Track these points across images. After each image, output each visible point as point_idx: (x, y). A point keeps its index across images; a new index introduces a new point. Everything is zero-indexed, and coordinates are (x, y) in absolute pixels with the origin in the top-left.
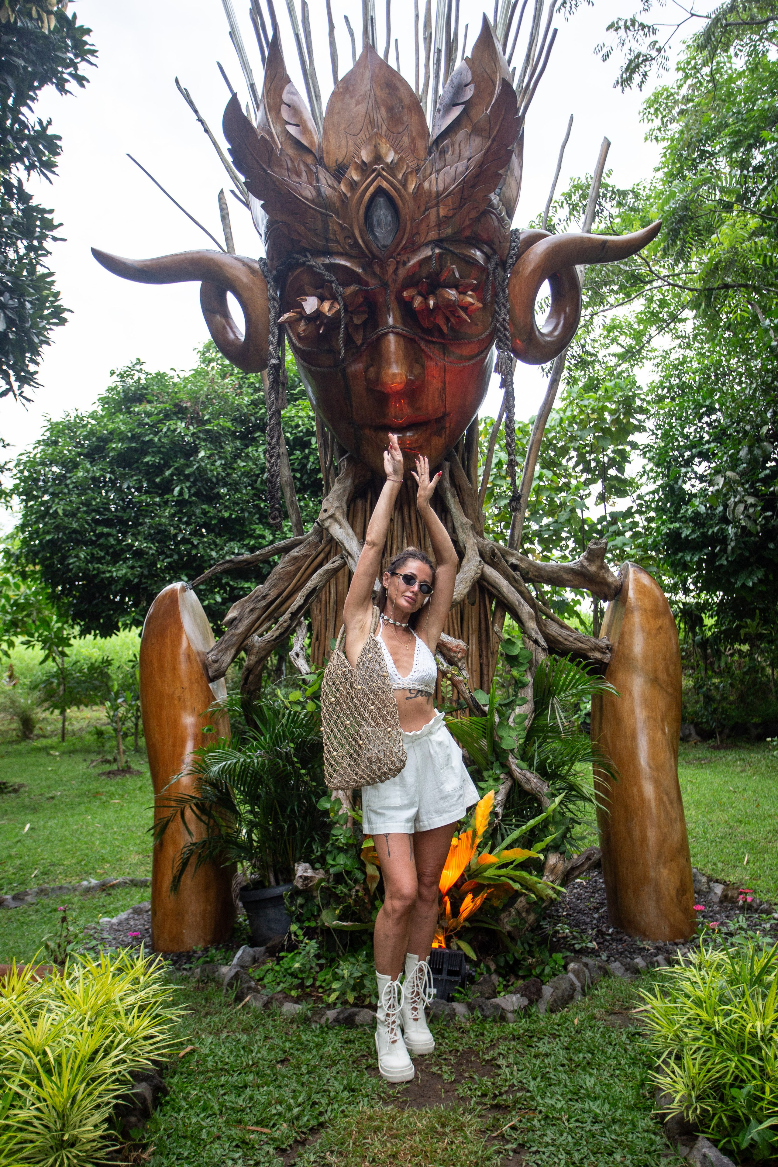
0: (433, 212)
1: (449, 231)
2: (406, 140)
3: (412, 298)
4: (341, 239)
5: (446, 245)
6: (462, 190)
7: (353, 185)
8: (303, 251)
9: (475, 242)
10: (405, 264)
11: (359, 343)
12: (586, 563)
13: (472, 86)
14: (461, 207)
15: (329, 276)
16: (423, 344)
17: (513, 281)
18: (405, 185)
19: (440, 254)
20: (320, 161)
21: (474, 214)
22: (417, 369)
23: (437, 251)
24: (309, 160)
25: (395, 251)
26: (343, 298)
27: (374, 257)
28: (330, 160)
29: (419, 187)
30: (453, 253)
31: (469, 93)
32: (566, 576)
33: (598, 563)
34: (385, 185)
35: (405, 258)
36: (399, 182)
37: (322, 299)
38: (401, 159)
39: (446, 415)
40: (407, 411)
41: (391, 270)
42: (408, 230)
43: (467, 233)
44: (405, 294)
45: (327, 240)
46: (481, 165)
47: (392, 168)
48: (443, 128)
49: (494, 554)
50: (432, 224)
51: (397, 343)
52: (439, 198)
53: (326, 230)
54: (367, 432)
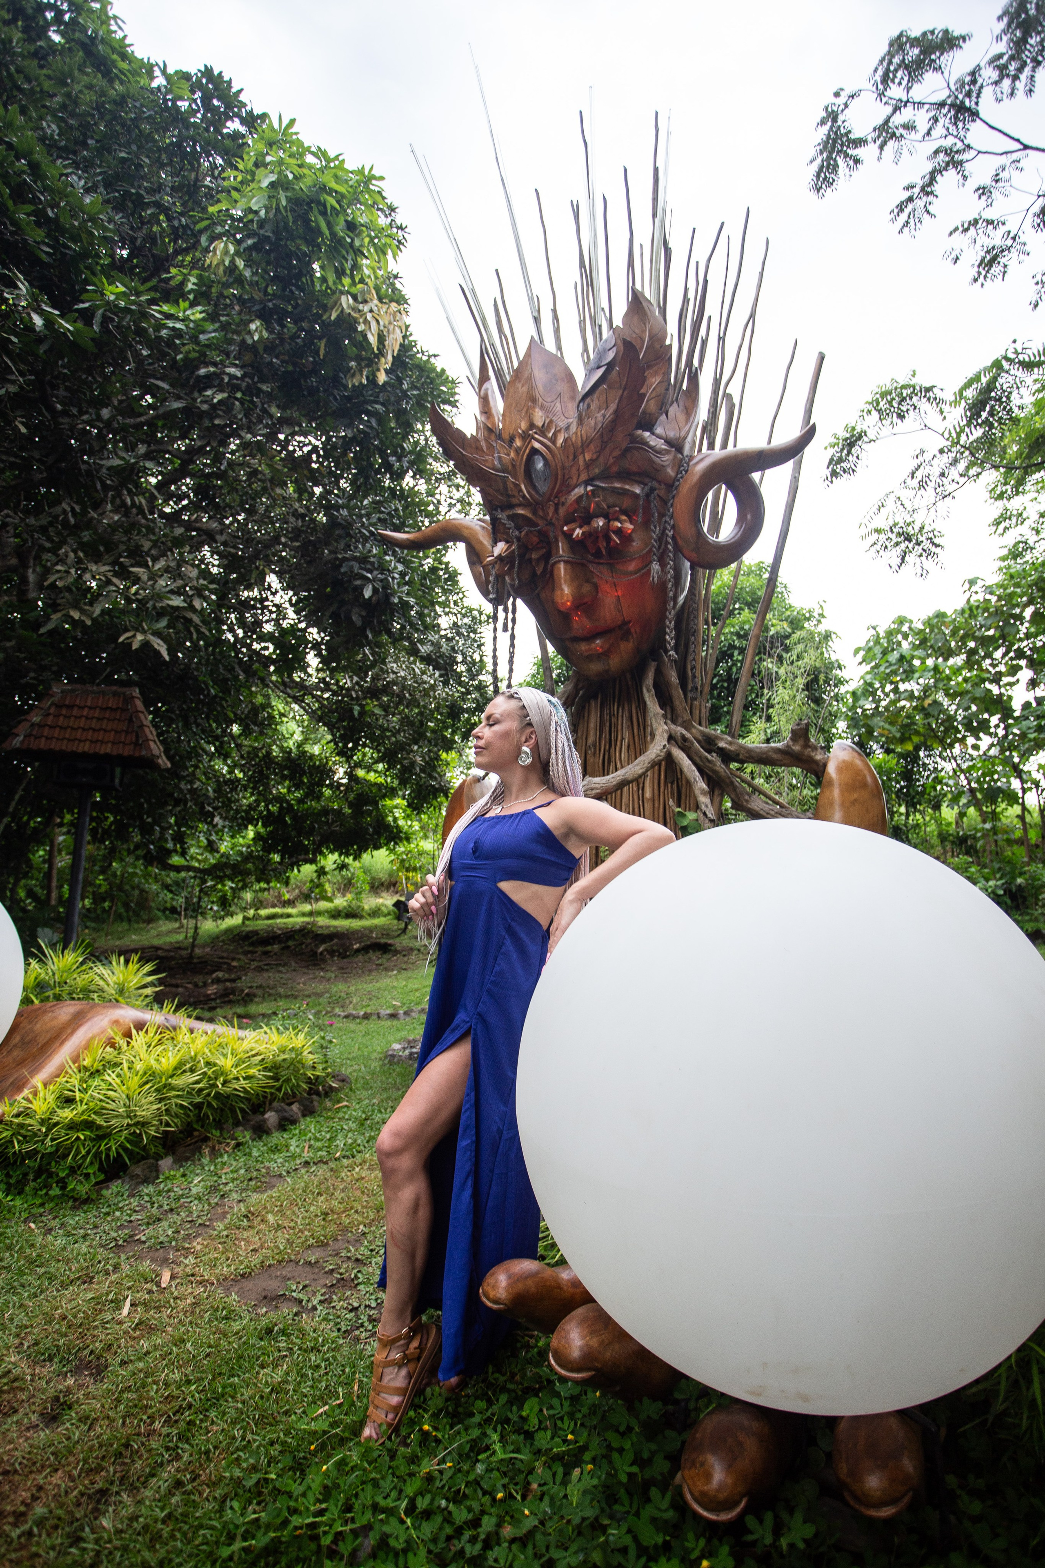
0: (581, 458)
1: (597, 471)
2: (558, 405)
3: (574, 530)
4: (516, 493)
5: (598, 483)
6: (602, 436)
7: (517, 451)
8: (496, 510)
9: (626, 476)
10: (563, 504)
11: (539, 573)
12: (791, 743)
13: (615, 349)
14: (603, 448)
15: (510, 524)
16: (590, 566)
17: (676, 500)
18: (554, 442)
19: (592, 491)
20: (499, 437)
21: (617, 453)
22: (586, 588)
23: (589, 488)
24: (493, 437)
25: (551, 495)
26: (519, 539)
27: (537, 503)
28: (506, 436)
29: (566, 440)
30: (602, 488)
31: (611, 355)
32: (775, 756)
33: (801, 742)
34: (537, 445)
35: (563, 499)
36: (550, 440)
37: (507, 542)
38: (551, 422)
39: (625, 623)
40: (587, 624)
41: (551, 512)
42: (560, 477)
43: (615, 469)
44: (565, 528)
45: (509, 496)
46: (616, 412)
47: (543, 431)
48: (587, 389)
49: (684, 739)
50: (582, 468)
51: (565, 569)
52: (585, 445)
53: (506, 489)
54: (568, 643)
